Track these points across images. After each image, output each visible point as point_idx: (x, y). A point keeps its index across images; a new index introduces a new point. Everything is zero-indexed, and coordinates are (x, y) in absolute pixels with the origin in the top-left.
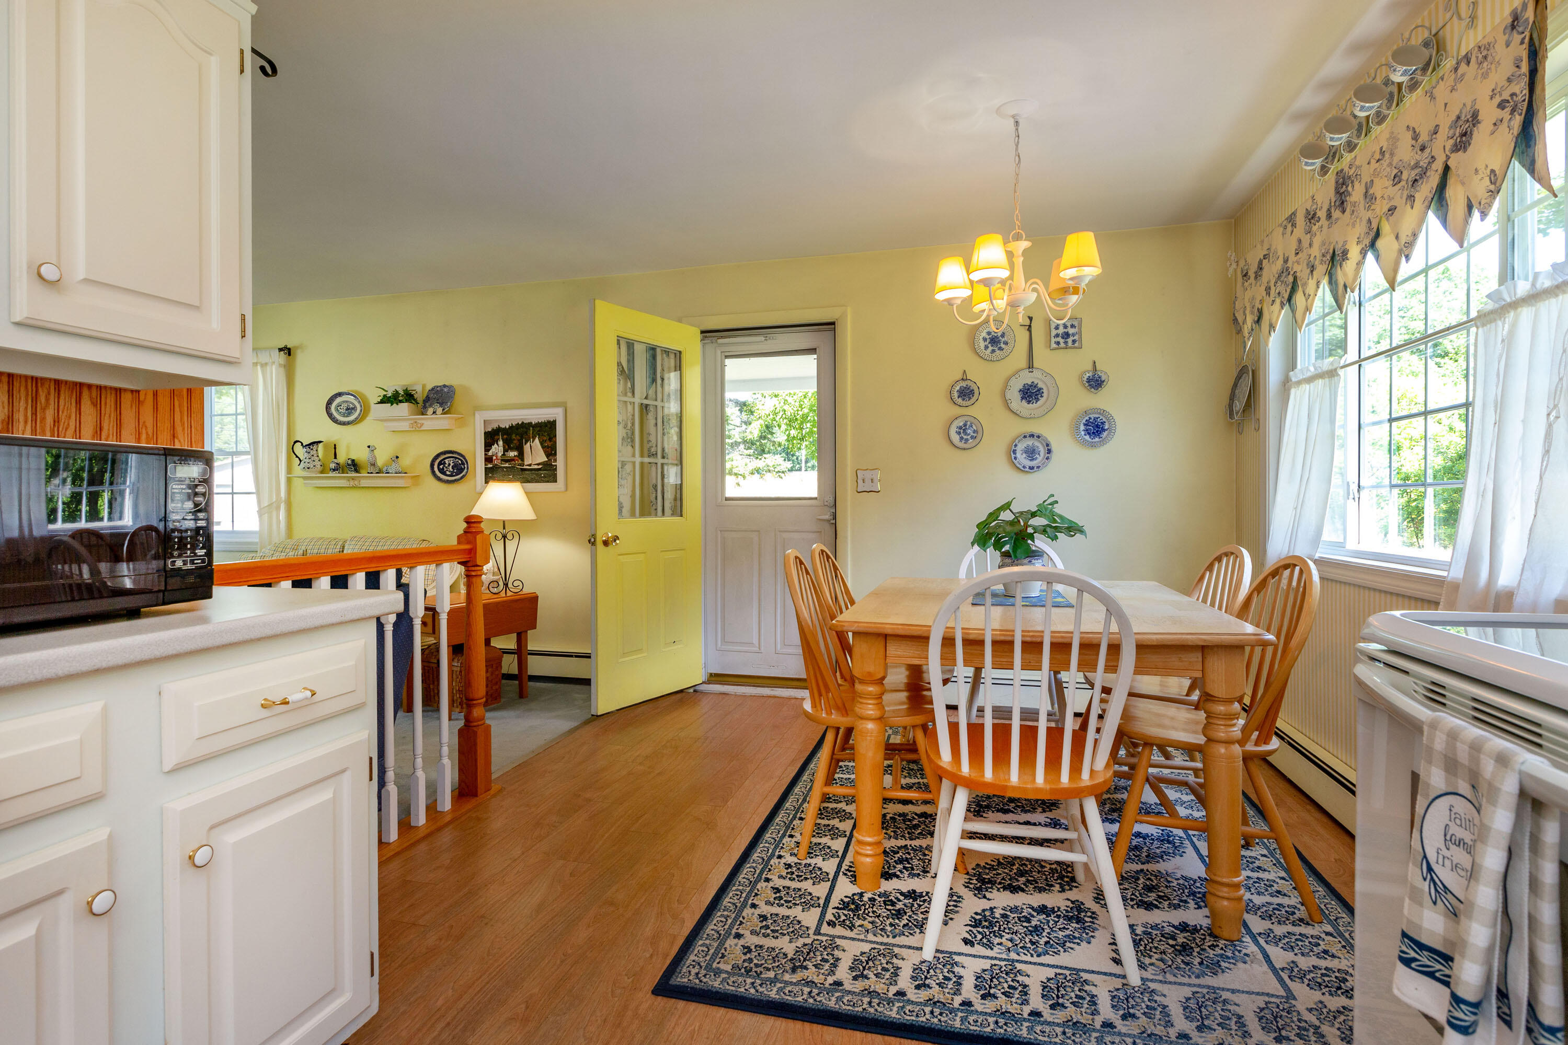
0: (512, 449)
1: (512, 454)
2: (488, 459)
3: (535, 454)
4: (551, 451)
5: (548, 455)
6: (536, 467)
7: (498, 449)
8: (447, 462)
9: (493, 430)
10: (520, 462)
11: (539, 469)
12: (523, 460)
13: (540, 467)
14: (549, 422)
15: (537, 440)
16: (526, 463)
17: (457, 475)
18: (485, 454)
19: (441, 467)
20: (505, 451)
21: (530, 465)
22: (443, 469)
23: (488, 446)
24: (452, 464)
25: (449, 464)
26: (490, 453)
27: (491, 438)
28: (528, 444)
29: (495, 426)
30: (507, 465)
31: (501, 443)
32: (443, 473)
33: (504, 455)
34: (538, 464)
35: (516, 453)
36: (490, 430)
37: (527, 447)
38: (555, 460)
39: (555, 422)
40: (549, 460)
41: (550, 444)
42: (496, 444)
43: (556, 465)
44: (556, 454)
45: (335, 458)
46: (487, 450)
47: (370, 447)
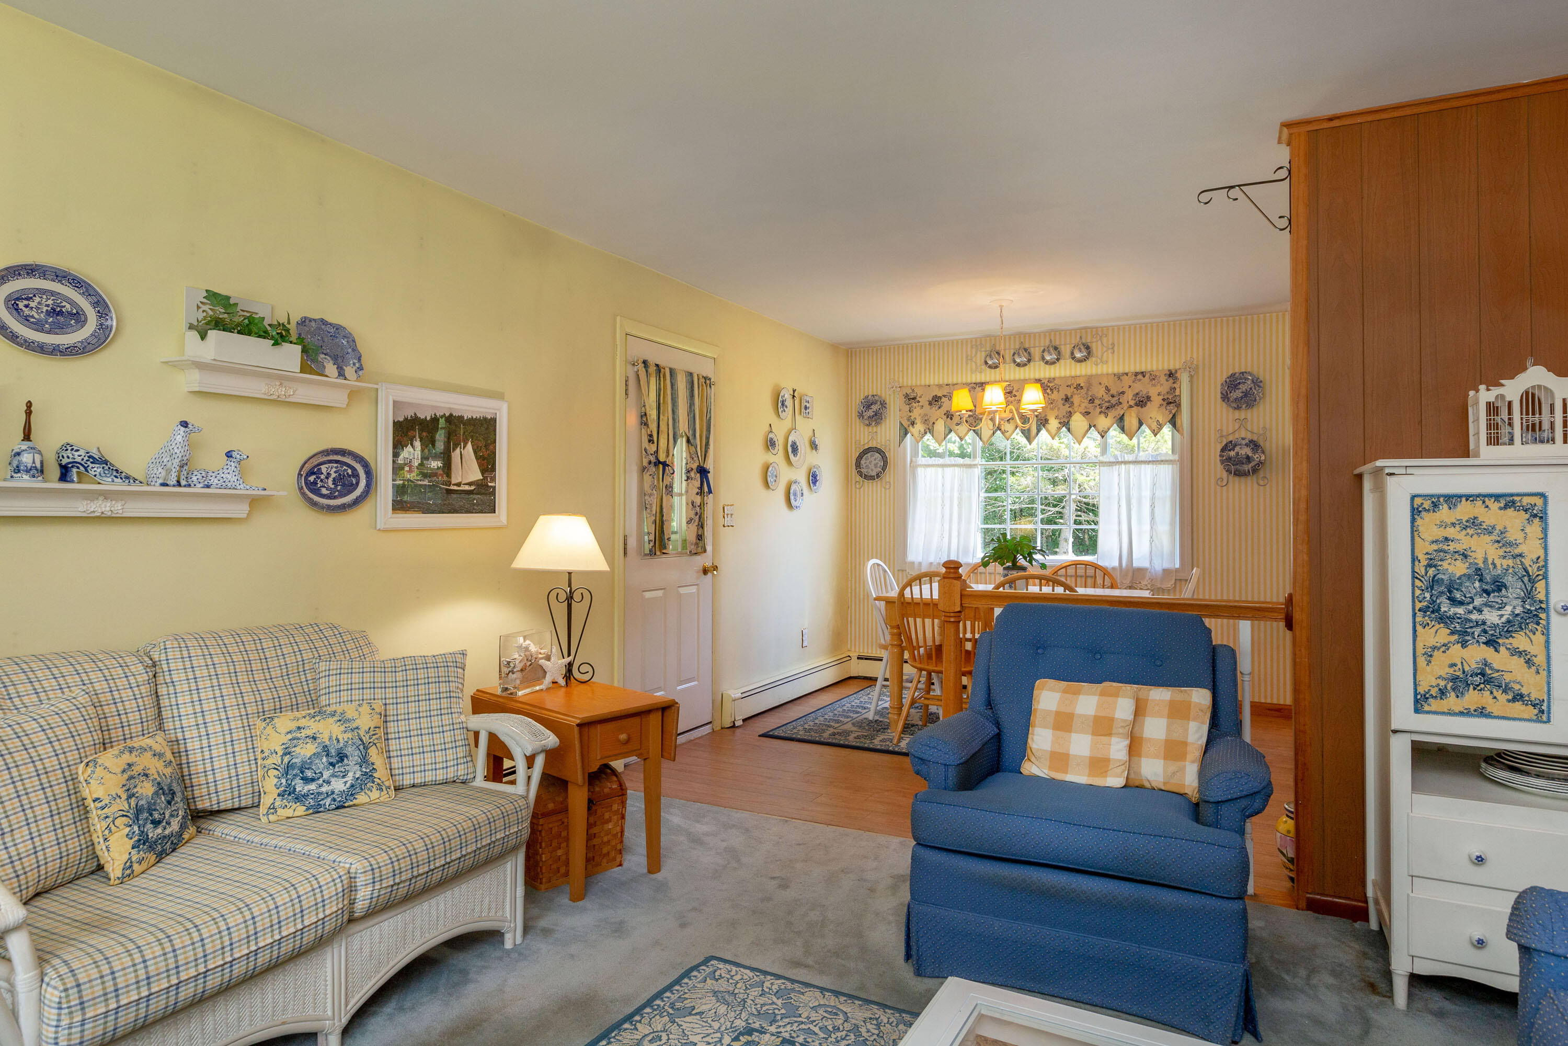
0: (435, 457)
1: (435, 464)
2: (397, 469)
3: (466, 467)
4: (488, 463)
5: (483, 471)
6: (467, 488)
7: (413, 453)
8: (324, 468)
9: (406, 419)
10: (445, 478)
12: (449, 475)
13: (473, 488)
14: (485, 419)
15: (469, 446)
16: (454, 481)
17: (342, 495)
18: (394, 461)
19: (312, 478)
20: (424, 458)
21: (459, 484)
22: (315, 483)
23: (398, 446)
24: (333, 475)
25: (329, 474)
26: (401, 460)
27: (403, 432)
28: (458, 450)
29: (409, 413)
30: (426, 482)
31: (417, 444)
32: (317, 492)
33: (421, 465)
34: (470, 484)
35: (440, 464)
36: (401, 419)
37: (456, 455)
38: (494, 479)
39: (494, 420)
40: (485, 478)
41: (486, 454)
42: (409, 448)
43: (494, 488)
44: (493, 469)
45: (27, 437)
46: (396, 455)
47: (185, 424)
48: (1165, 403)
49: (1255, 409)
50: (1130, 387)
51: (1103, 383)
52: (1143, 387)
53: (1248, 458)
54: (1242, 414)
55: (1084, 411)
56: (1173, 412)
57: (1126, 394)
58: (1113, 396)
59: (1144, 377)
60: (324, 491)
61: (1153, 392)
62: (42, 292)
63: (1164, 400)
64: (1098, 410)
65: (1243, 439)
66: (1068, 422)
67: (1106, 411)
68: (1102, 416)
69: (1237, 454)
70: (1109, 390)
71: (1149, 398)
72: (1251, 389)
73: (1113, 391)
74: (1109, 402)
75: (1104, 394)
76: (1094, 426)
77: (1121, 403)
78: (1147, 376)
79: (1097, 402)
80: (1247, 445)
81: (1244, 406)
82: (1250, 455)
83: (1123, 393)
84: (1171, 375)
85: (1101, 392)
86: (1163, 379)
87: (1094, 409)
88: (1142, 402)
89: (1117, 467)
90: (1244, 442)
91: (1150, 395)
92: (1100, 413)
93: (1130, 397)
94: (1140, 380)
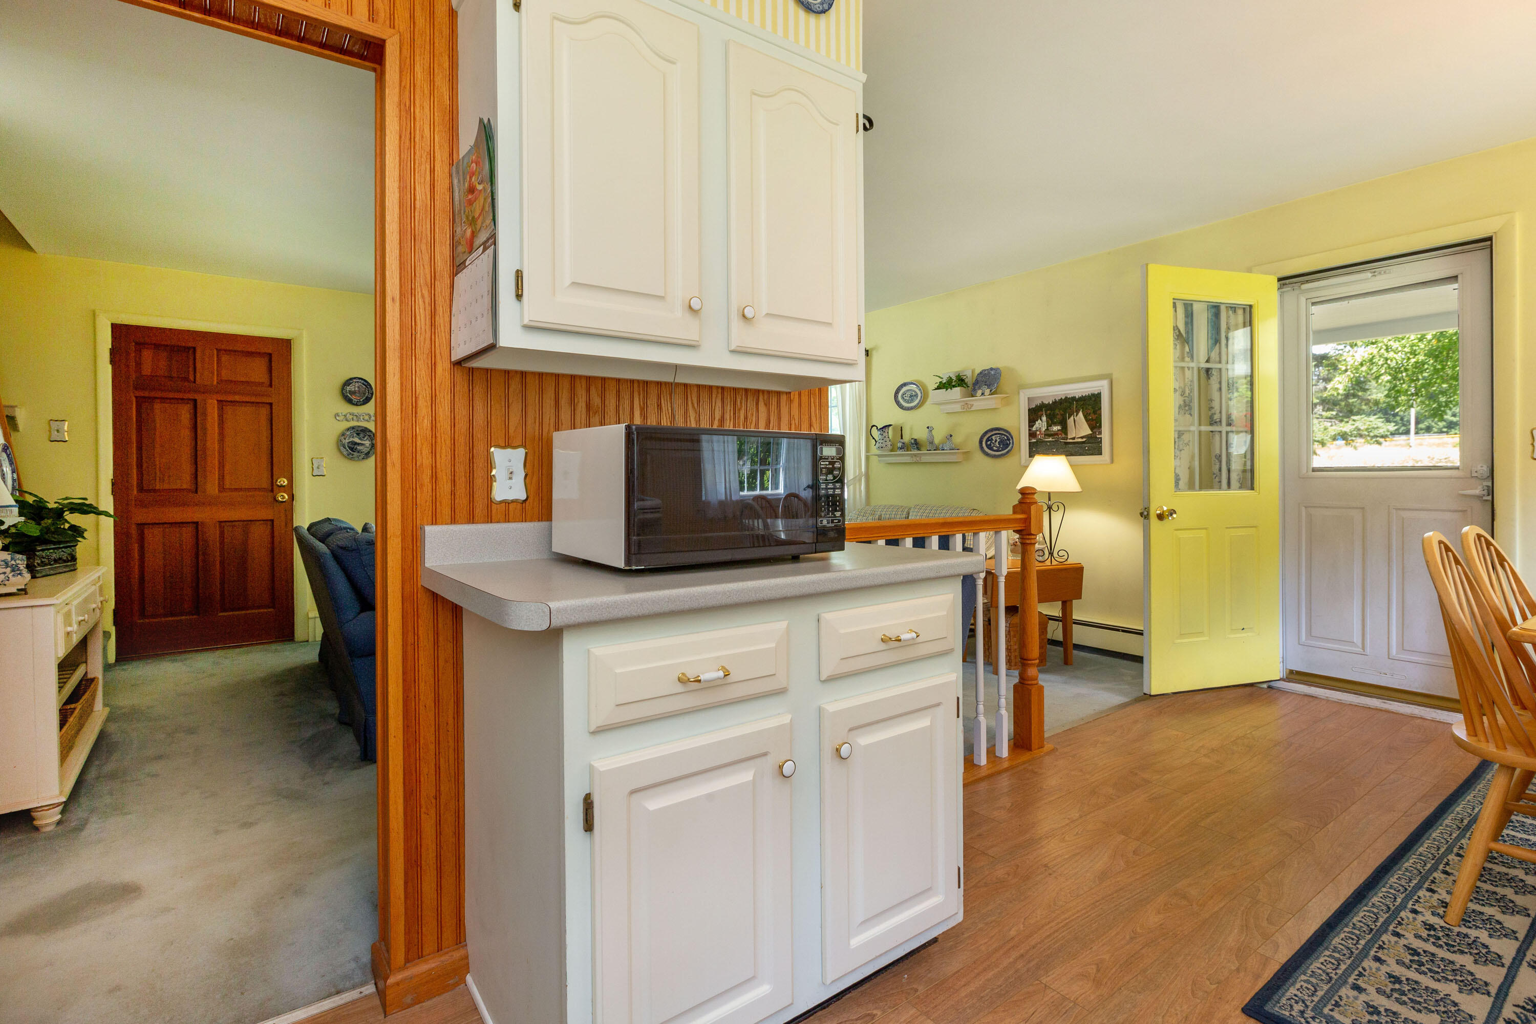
0: (1055, 424)
1: (1056, 428)
2: (1032, 435)
3: (1079, 428)
4: (1095, 423)
5: (1092, 429)
6: (1080, 440)
7: (1041, 424)
8: (993, 437)
9: (1036, 406)
10: (1063, 436)
11: (1083, 442)
12: (1066, 434)
13: (1084, 440)
14: (1093, 395)
15: (1081, 414)
16: (1069, 437)
17: (1003, 450)
18: (1029, 430)
19: (989, 443)
20: (1049, 425)
21: (1074, 438)
22: (990, 445)
23: (1032, 422)
24: (999, 440)
25: (996, 441)
26: (1034, 429)
27: (1034, 414)
28: (1072, 418)
29: (1038, 402)
30: (1050, 439)
31: (1044, 418)
32: (991, 449)
33: (1047, 429)
34: (1082, 438)
35: (1059, 428)
36: (1034, 407)
37: (1070, 421)
38: (1100, 433)
39: (1099, 394)
40: (1094, 433)
41: (1094, 417)
42: (1039, 420)
43: (1101, 438)
44: (1100, 427)
45: (902, 438)
46: (1031, 426)
47: (928, 428)
60: (995, 448)
62: (908, 390)
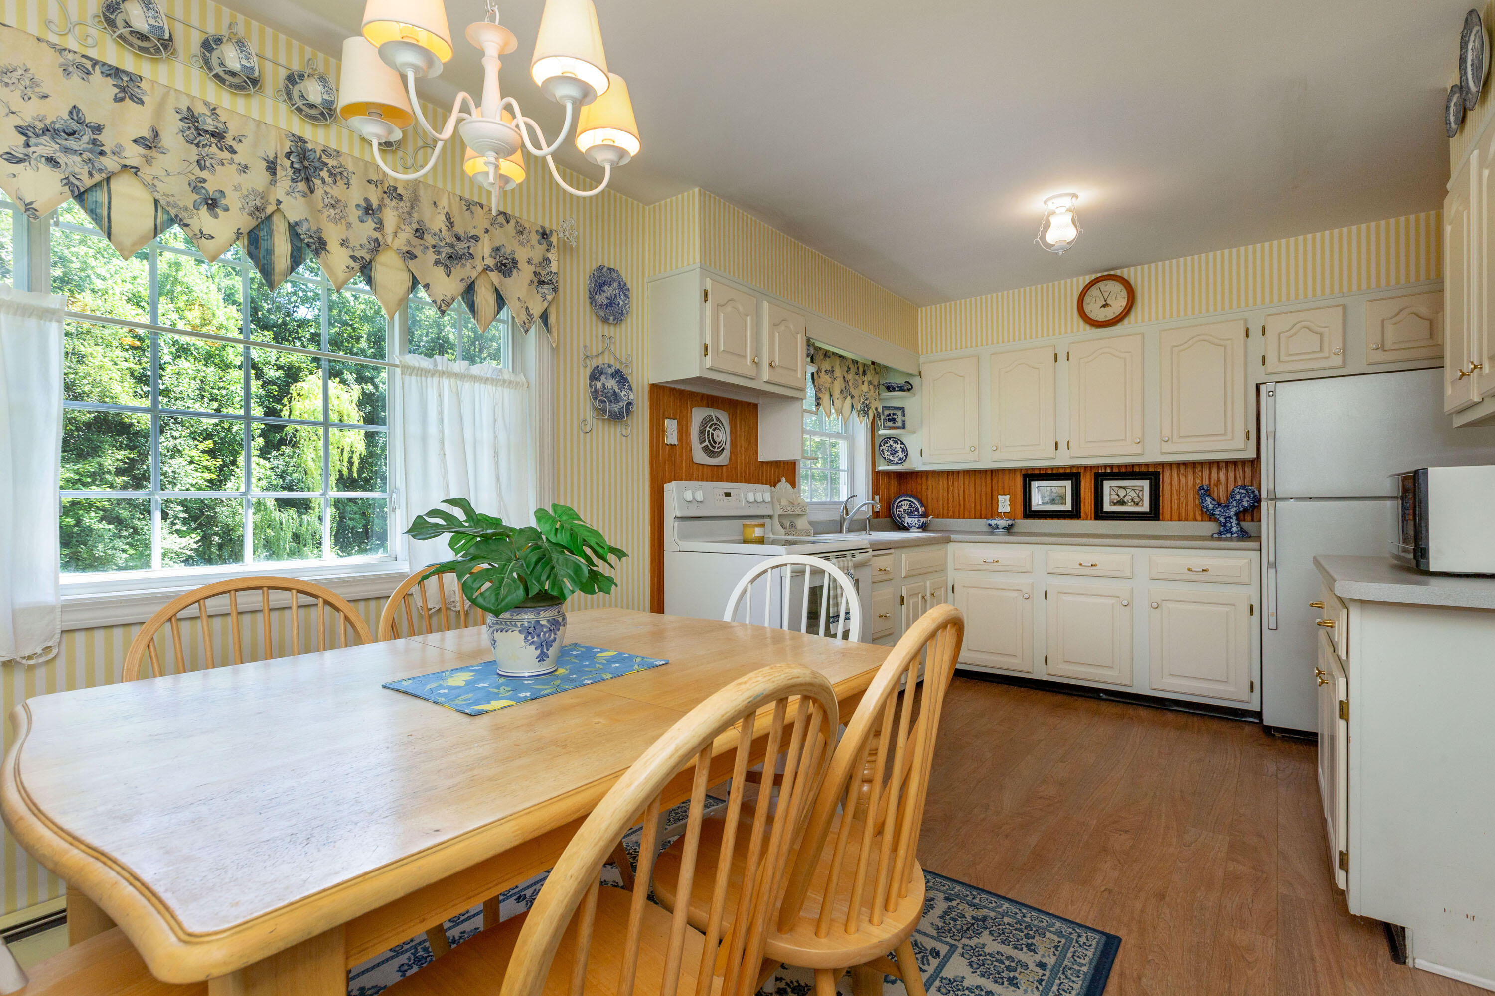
48: (536, 280)
49: (624, 325)
50: (487, 231)
51: (440, 205)
52: (504, 237)
53: (615, 394)
54: (609, 330)
55: (404, 249)
56: (549, 298)
57: (480, 243)
58: (459, 238)
59: (508, 222)
61: (522, 255)
63: (535, 273)
64: (431, 257)
65: (610, 366)
66: (370, 263)
67: (448, 263)
68: (440, 271)
69: (604, 385)
70: (452, 223)
71: (515, 262)
72: (616, 296)
73: (459, 229)
74: (452, 246)
75: (444, 228)
76: (426, 286)
77: (472, 257)
78: (512, 222)
79: (429, 240)
80: (613, 376)
81: (612, 318)
82: (617, 390)
83: (476, 238)
84: (544, 235)
85: (438, 223)
86: (535, 238)
87: (424, 253)
88: (506, 267)
89: (435, 380)
90: (610, 371)
91: (517, 257)
92: (437, 263)
93: (487, 252)
94: (502, 226)
